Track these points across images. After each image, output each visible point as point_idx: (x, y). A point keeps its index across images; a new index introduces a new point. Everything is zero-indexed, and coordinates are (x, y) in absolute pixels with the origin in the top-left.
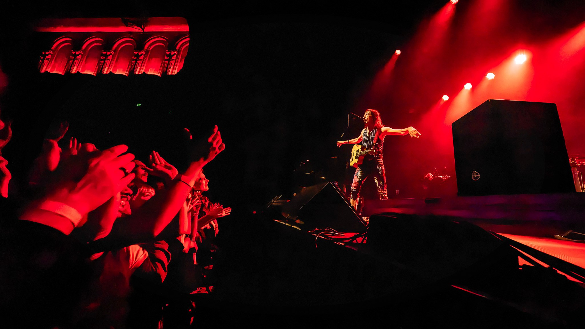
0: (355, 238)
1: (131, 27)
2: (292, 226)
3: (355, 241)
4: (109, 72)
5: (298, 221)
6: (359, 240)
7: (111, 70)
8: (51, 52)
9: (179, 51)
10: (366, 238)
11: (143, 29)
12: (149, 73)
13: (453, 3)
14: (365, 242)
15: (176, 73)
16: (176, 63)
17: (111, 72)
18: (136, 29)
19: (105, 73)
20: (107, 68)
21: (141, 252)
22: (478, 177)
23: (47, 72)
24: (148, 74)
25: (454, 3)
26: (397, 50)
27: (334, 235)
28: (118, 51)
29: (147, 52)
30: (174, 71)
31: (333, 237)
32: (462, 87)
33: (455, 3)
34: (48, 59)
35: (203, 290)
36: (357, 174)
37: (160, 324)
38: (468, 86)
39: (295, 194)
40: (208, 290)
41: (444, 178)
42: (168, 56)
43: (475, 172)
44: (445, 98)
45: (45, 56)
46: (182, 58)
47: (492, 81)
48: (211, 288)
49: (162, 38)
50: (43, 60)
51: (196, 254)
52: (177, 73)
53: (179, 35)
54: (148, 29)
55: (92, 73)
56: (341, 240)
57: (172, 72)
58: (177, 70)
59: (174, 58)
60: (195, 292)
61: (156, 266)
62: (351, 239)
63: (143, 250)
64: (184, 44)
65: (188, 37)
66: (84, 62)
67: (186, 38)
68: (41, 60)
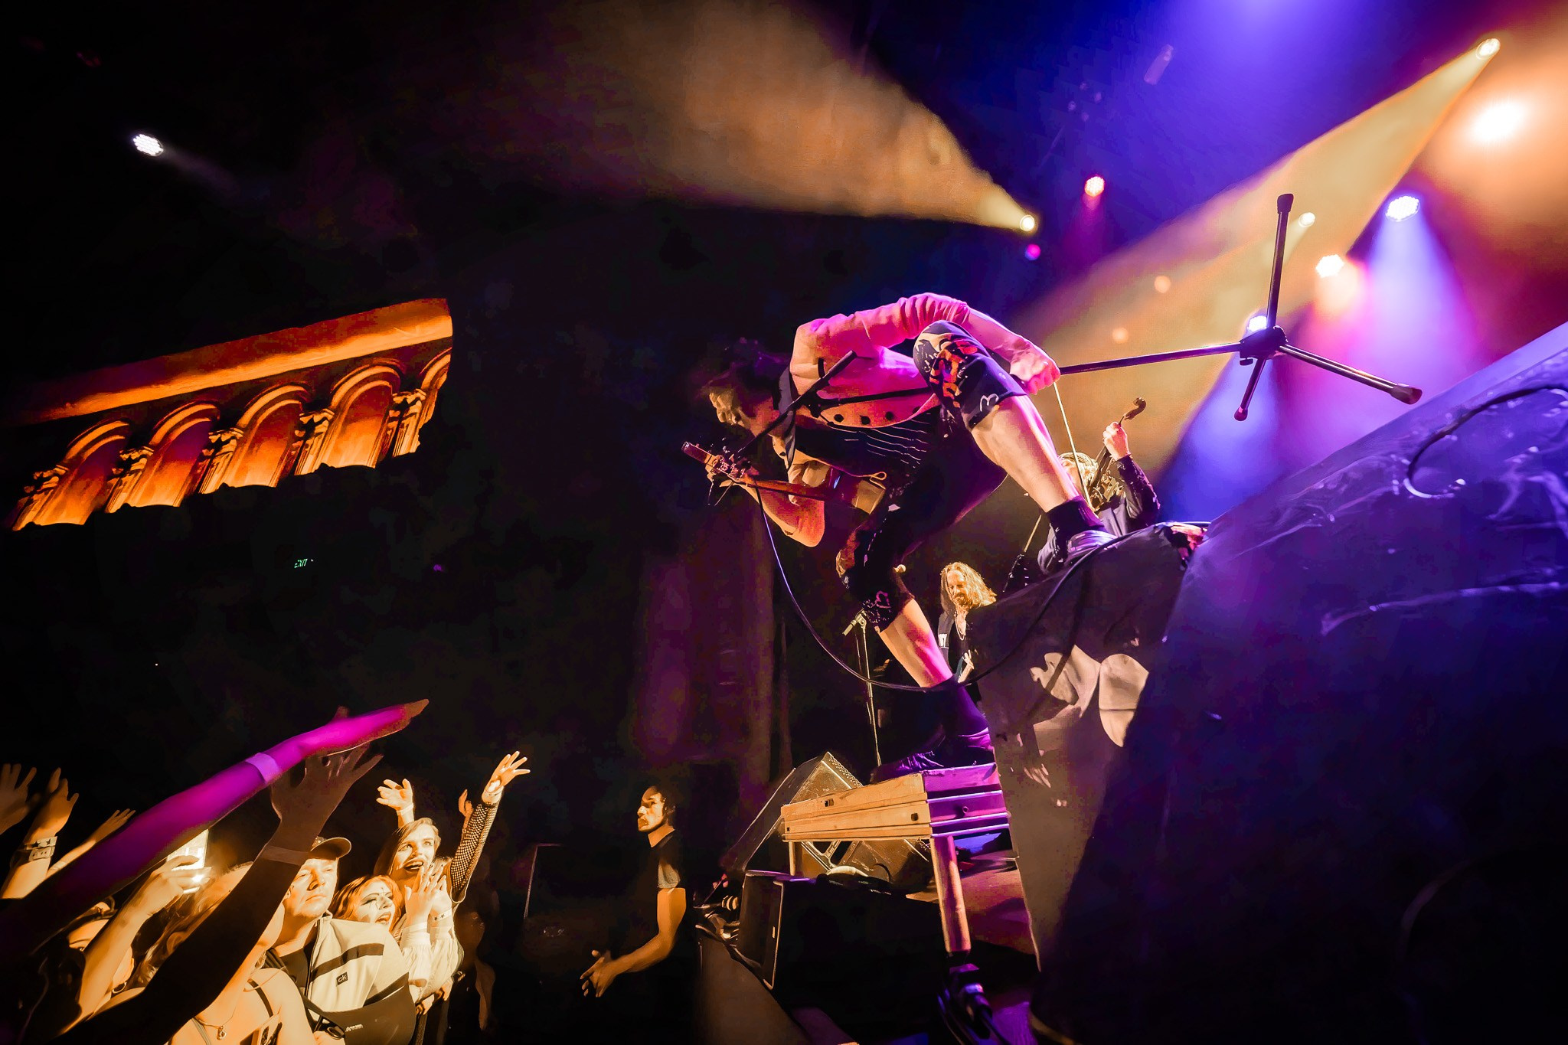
9: (428, 391)
15: (413, 448)
24: (337, 465)
29: (337, 410)
30: (408, 444)
42: (397, 407)
49: (387, 366)
52: (417, 449)
57: (405, 448)
59: (413, 409)
64: (437, 370)
65: (447, 354)
66: (152, 475)
67: (442, 356)
68: (25, 495)
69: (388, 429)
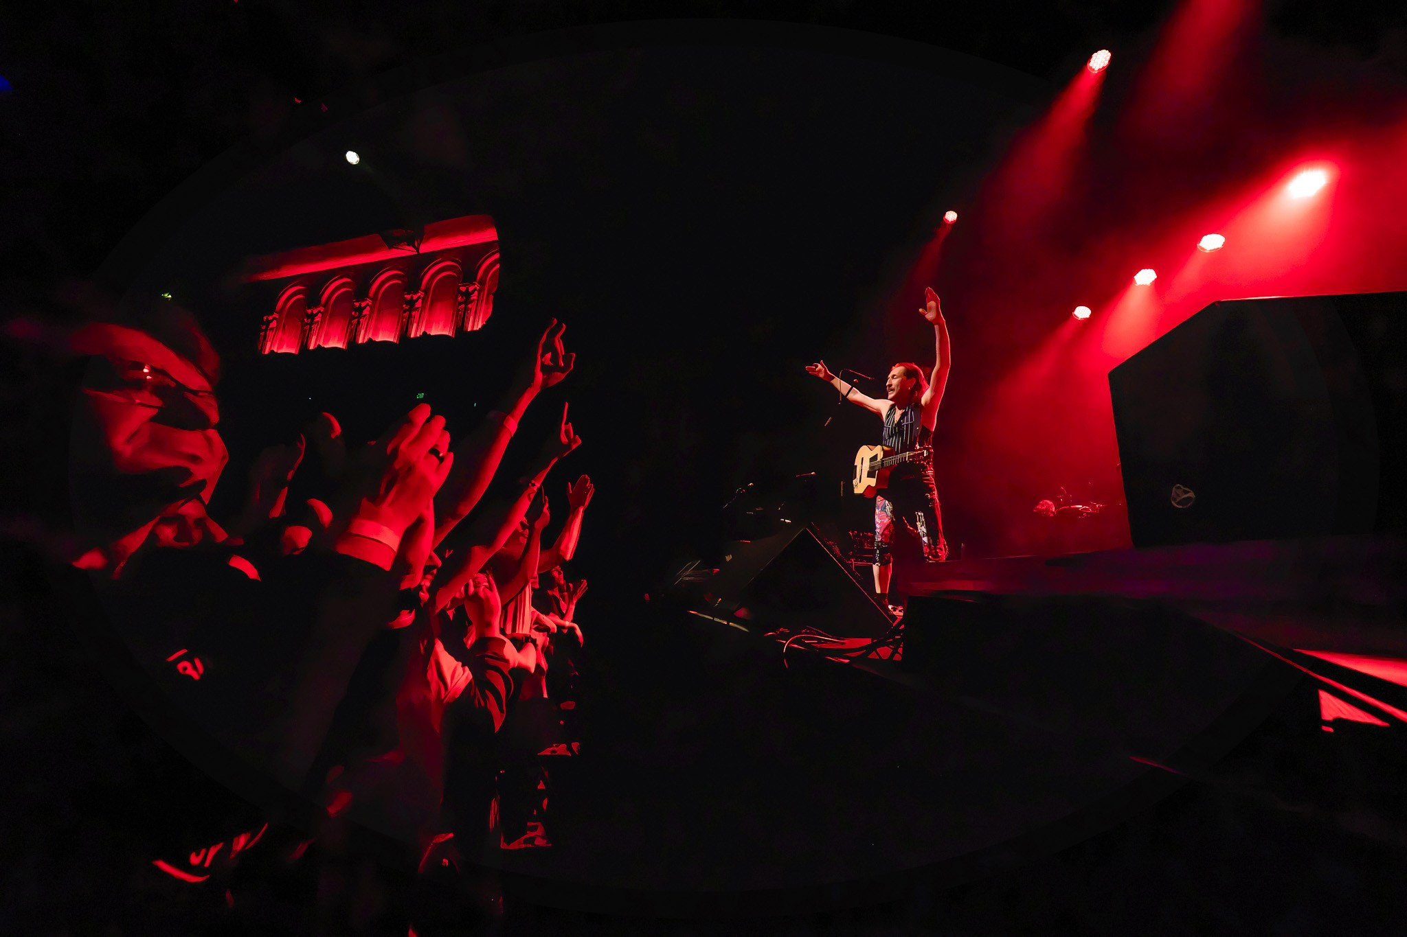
0: (872, 647)
1: (397, 248)
2: (728, 623)
3: (873, 656)
4: (366, 340)
5: (743, 612)
6: (884, 652)
7: (370, 336)
8: (275, 315)
9: (482, 283)
10: (900, 650)
11: (417, 250)
12: (433, 332)
13: (1094, 70)
14: (898, 657)
15: (480, 326)
16: (479, 309)
17: (370, 340)
18: (406, 251)
19: (360, 342)
20: (362, 332)
21: (460, 670)
22: (1189, 498)
23: (272, 352)
24: (432, 334)
25: (1096, 69)
26: (947, 213)
27: (823, 643)
28: (379, 297)
29: (426, 291)
30: (476, 324)
31: (824, 646)
32: (1130, 280)
33: (1099, 69)
34: (271, 329)
35: (561, 749)
36: (885, 508)
37: (493, 806)
38: (1145, 277)
39: (729, 558)
40: (569, 748)
41: (1088, 509)
42: (463, 294)
43: (1179, 488)
44: (1082, 312)
45: (269, 322)
46: (488, 295)
47: (1218, 253)
48: (575, 746)
49: (453, 261)
50: (266, 330)
51: (546, 679)
52: (483, 326)
53: (480, 251)
54: (426, 247)
55: (340, 345)
56: (841, 653)
57: (473, 326)
58: (482, 322)
59: (474, 297)
60: (547, 752)
61: (485, 698)
62: (862, 652)
63: (463, 666)
64: (490, 264)
65: (496, 252)
66: (326, 327)
67: (493, 254)
68: (262, 331)
69: (459, 311)
